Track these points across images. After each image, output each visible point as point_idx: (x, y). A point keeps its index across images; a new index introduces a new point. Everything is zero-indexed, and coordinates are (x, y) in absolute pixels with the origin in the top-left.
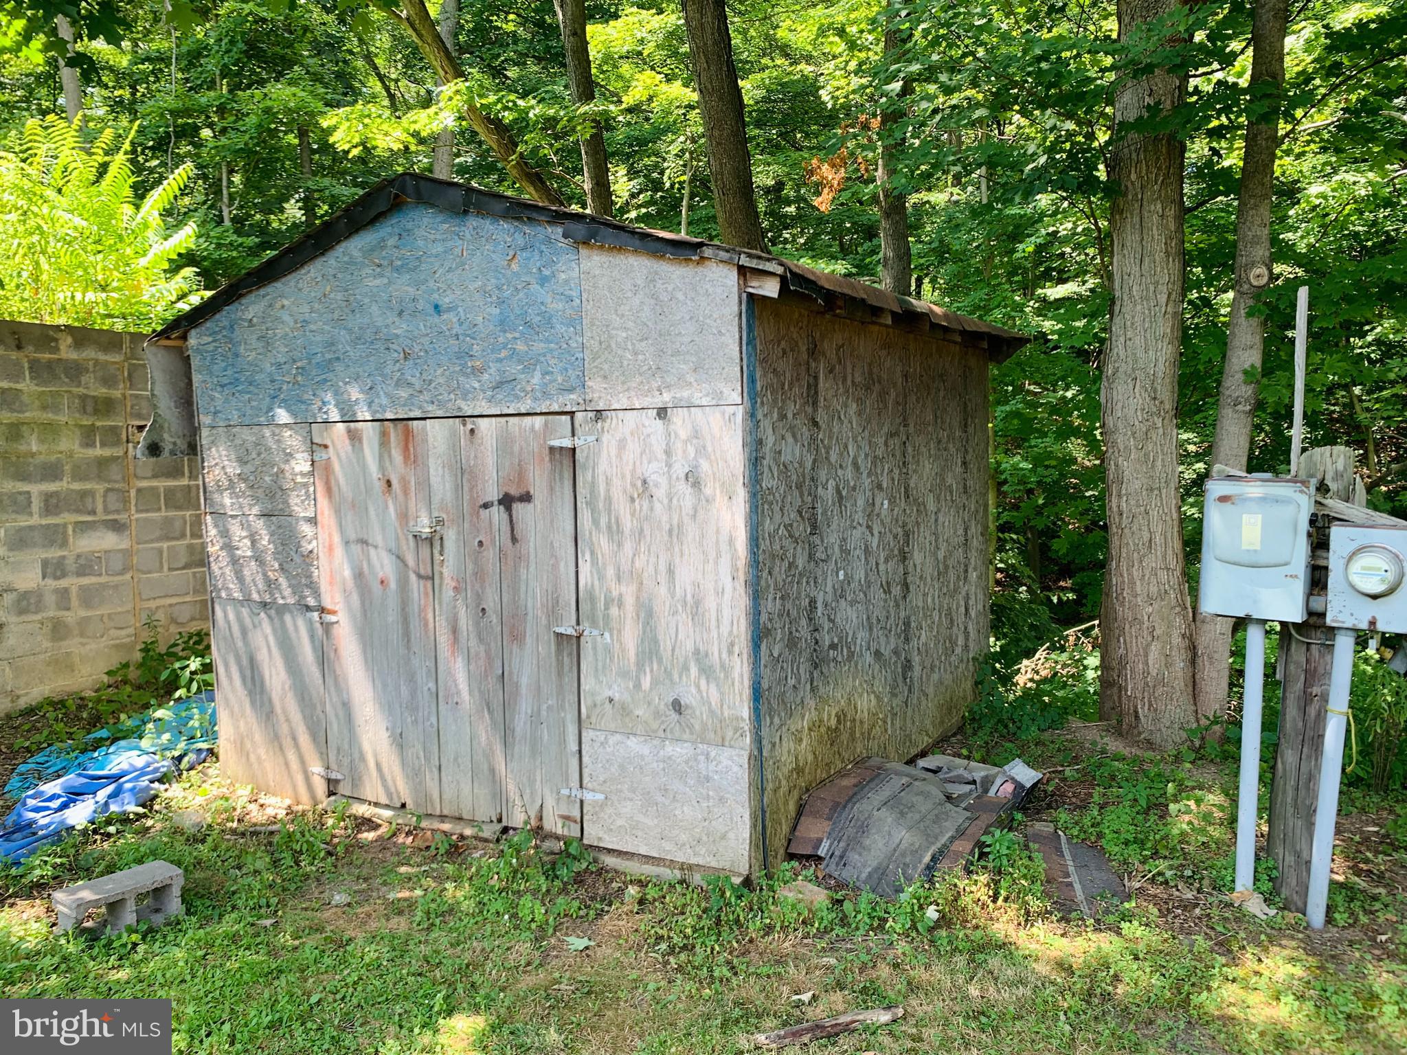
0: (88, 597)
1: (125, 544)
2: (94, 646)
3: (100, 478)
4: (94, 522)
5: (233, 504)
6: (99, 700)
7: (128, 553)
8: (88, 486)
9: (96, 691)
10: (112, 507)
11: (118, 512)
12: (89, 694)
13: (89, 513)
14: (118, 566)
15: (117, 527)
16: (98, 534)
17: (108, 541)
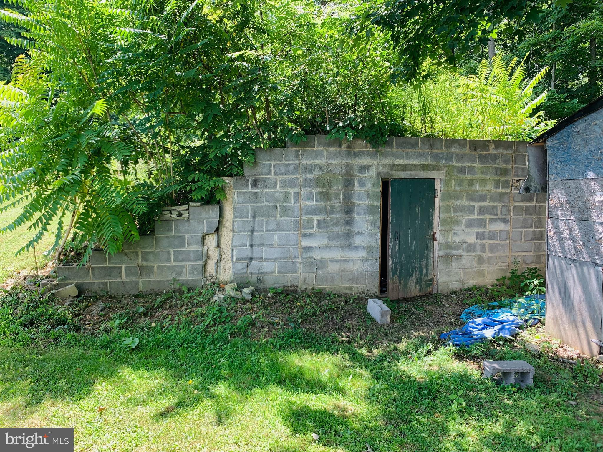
0: (492, 248)
1: (508, 228)
2: (492, 268)
3: (500, 201)
4: (497, 219)
5: (561, 214)
6: (493, 290)
7: (508, 232)
8: (495, 204)
9: (492, 286)
10: (504, 213)
11: (506, 215)
12: (489, 287)
13: (495, 215)
14: (505, 237)
15: (505, 221)
16: (498, 223)
17: (501, 227)
